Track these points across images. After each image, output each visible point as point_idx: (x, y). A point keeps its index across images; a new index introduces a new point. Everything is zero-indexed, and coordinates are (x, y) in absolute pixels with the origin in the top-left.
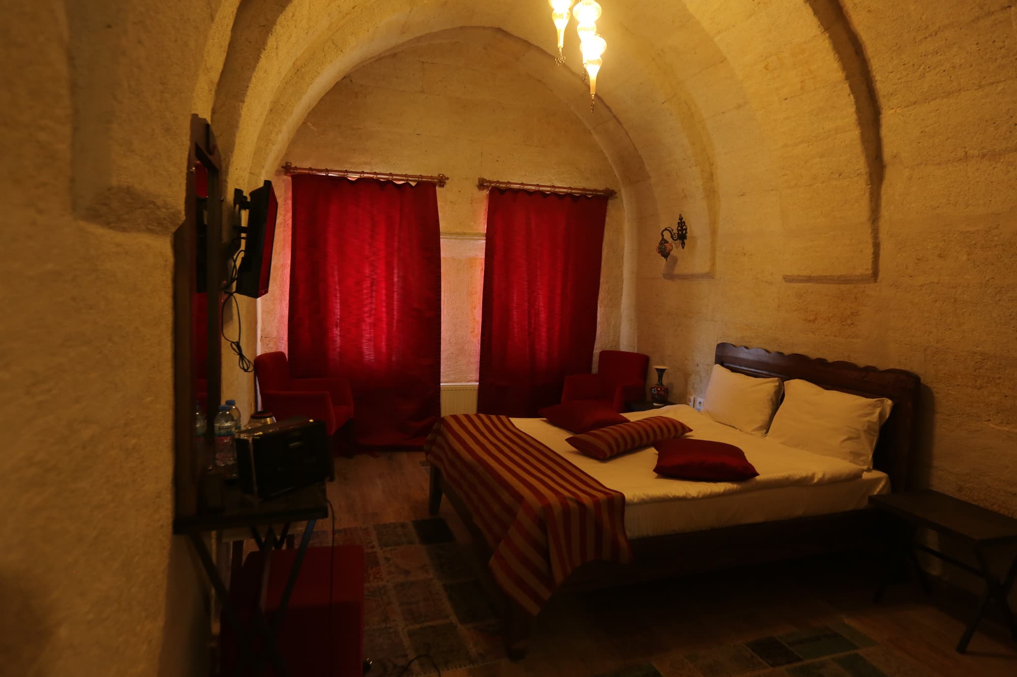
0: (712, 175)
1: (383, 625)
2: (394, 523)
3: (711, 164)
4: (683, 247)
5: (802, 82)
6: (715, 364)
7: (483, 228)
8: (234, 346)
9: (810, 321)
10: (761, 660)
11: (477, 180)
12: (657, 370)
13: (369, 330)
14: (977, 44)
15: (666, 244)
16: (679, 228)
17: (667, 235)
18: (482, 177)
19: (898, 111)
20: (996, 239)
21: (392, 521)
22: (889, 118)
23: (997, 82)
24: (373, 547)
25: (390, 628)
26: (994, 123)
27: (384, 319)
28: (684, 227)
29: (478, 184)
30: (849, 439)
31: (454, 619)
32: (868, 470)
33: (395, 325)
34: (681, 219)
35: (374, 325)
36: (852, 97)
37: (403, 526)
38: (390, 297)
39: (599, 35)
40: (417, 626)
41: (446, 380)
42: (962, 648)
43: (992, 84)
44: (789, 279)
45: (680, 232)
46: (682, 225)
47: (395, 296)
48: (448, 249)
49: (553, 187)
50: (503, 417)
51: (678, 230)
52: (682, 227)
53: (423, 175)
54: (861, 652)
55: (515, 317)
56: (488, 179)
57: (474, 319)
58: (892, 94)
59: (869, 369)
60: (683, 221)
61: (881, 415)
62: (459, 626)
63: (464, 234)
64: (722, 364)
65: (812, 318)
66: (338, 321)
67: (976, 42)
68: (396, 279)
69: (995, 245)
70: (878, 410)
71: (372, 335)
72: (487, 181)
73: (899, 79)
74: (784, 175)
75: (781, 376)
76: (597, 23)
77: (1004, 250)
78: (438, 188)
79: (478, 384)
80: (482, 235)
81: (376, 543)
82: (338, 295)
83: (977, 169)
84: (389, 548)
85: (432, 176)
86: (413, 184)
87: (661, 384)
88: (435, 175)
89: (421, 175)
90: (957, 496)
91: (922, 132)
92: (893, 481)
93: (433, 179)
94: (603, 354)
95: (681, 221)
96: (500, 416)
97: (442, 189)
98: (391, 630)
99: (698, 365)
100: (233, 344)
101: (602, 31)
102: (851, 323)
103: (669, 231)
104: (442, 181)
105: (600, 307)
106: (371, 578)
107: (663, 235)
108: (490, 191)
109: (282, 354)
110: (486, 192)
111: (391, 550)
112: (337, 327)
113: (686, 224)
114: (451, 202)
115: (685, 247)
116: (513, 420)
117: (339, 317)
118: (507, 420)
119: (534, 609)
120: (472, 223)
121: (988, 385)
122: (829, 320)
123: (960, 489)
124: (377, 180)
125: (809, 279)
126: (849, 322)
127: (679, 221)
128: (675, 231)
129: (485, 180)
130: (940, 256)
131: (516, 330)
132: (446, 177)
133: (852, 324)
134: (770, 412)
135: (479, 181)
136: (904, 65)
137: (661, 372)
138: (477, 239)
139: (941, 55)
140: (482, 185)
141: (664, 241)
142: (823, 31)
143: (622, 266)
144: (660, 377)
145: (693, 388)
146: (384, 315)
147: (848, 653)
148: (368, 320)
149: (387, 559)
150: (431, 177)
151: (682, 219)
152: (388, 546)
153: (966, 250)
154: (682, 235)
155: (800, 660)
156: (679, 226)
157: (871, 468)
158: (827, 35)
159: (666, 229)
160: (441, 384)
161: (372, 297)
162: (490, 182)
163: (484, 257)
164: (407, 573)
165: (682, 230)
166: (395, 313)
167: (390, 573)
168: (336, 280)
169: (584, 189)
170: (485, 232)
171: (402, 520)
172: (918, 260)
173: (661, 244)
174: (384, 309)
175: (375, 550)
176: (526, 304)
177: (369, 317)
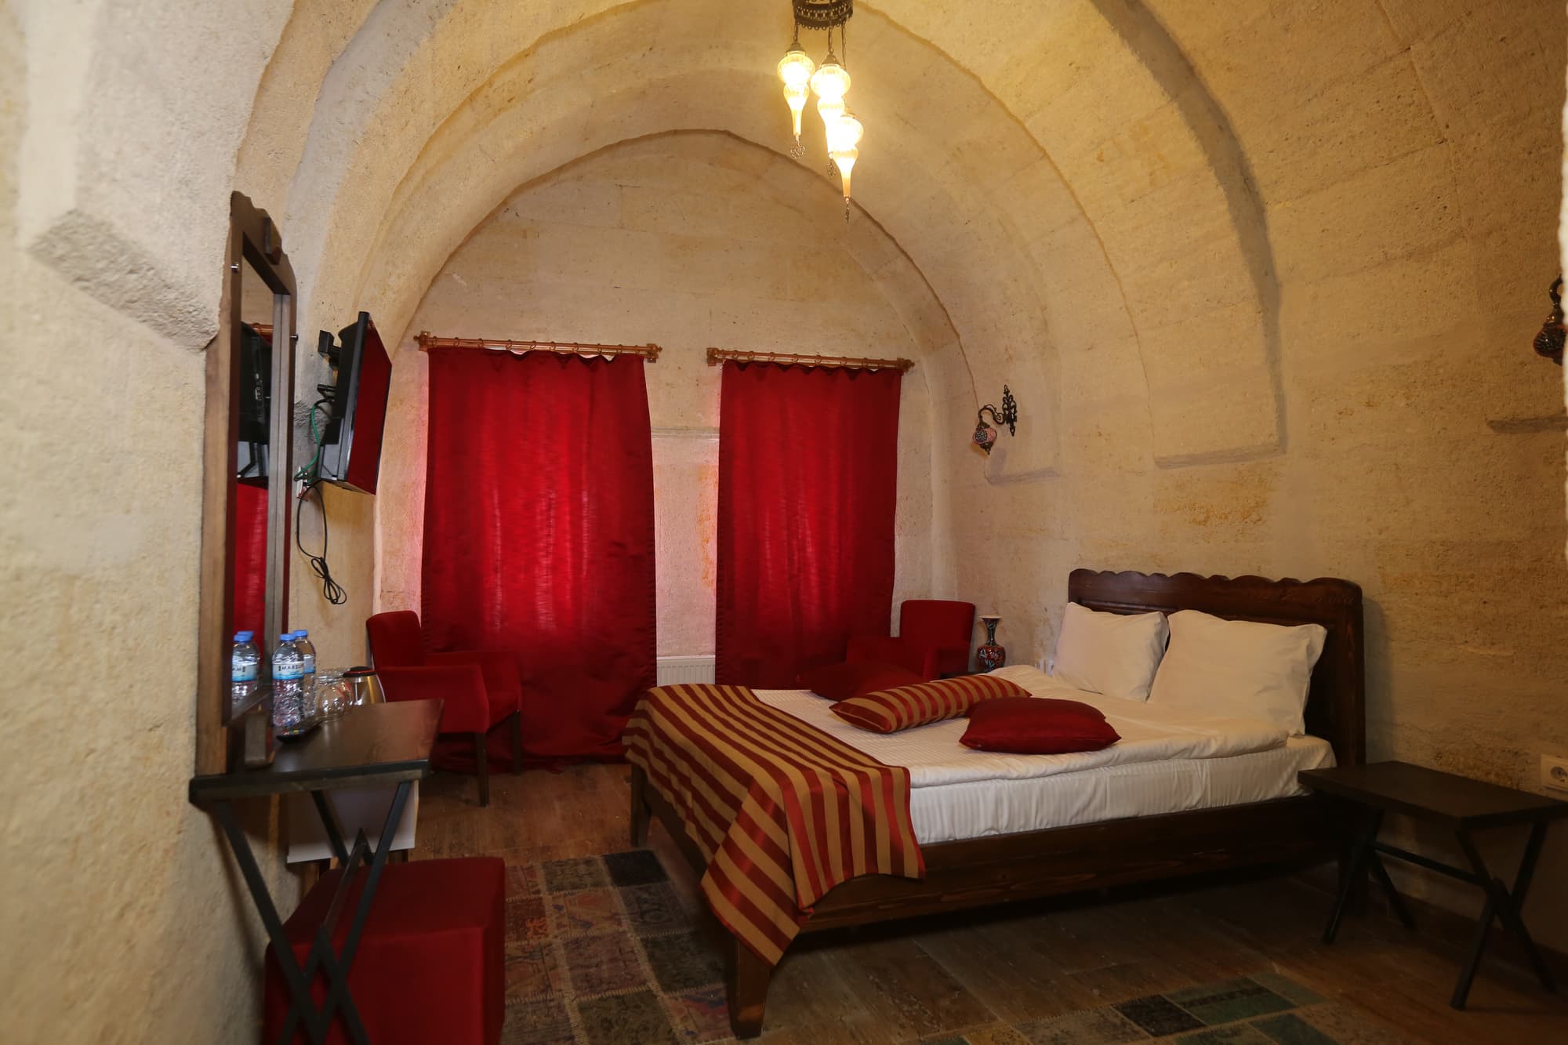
0: (1046, 323)
1: (541, 997)
2: (574, 860)
3: (1043, 309)
4: (1013, 435)
5: (1151, 174)
6: (1069, 602)
7: (715, 421)
8: (317, 565)
9: (1200, 523)
10: (1136, 1027)
11: (706, 352)
12: (985, 620)
13: (545, 577)
14: (1378, 102)
15: (986, 430)
16: (1006, 406)
17: (987, 418)
18: (712, 347)
19: (1289, 204)
20: (1441, 371)
21: (572, 856)
22: (1277, 214)
23: (1412, 152)
24: (538, 892)
25: (552, 1000)
26: (1417, 209)
27: (569, 559)
28: (1012, 404)
29: (706, 357)
30: (1266, 689)
31: (653, 985)
32: (1297, 735)
33: (585, 568)
34: (1007, 392)
35: (555, 568)
36: (1221, 189)
37: (588, 862)
38: (576, 525)
39: (852, 116)
40: (595, 997)
41: (665, 652)
42: (1460, 1002)
43: (1407, 154)
44: (1162, 463)
45: (1007, 412)
46: (1008, 400)
47: (585, 524)
48: (663, 452)
49: (819, 357)
50: (742, 689)
51: (1004, 409)
52: (1009, 404)
53: (623, 344)
54: (1298, 1013)
55: (768, 552)
56: (720, 349)
57: (707, 559)
58: (1276, 182)
59: (1287, 583)
60: (1010, 394)
61: (1310, 649)
62: (661, 994)
63: (688, 429)
64: (1079, 602)
65: (1202, 517)
66: (498, 563)
67: (1376, 100)
68: (585, 499)
69: (1442, 380)
70: (1305, 643)
71: (550, 584)
72: (719, 352)
73: (1283, 160)
74: (1142, 311)
75: (1164, 610)
76: (846, 97)
77: (1454, 386)
78: (645, 363)
79: (714, 656)
80: (715, 429)
81: (543, 887)
82: (498, 524)
83: (1404, 275)
84: (562, 893)
85: (636, 346)
86: (609, 358)
87: (994, 643)
88: (643, 344)
89: (620, 345)
90: (1435, 766)
91: (1323, 231)
92: (1338, 749)
93: (639, 351)
94: (907, 606)
95: (1007, 395)
96: (738, 687)
97: (652, 364)
98: (552, 1004)
99: (1046, 610)
100: (314, 561)
101: (852, 110)
102: (1258, 518)
103: (988, 409)
104: (653, 353)
105: (899, 535)
106: (530, 934)
107: (981, 417)
108: (724, 365)
109: (412, 614)
110: (719, 367)
111: (565, 895)
112: (496, 570)
113: (1014, 399)
114: (668, 384)
115: (1015, 433)
116: (756, 692)
117: (499, 558)
118: (747, 692)
119: (772, 953)
120: (699, 415)
121: (1458, 588)
122: (1226, 517)
123: (1439, 756)
124: (556, 354)
125: (1193, 460)
126: (1254, 517)
127: (1005, 396)
128: (1000, 410)
129: (717, 349)
130: (1369, 405)
131: (770, 572)
132: (659, 347)
133: (1259, 520)
134: (1152, 665)
135: (708, 352)
136: (1287, 139)
137: (992, 624)
138: (707, 437)
139: (1333, 122)
140: (712, 356)
141: (982, 425)
142: (1169, 99)
143: (929, 474)
144: (991, 633)
145: (1042, 645)
146: (569, 553)
147: (1277, 1014)
148: (545, 562)
149: (558, 908)
150: (636, 348)
151: (1009, 391)
152: (562, 890)
153: (1403, 392)
154: (1009, 417)
155: (1199, 1025)
156: (1005, 403)
157: (1303, 731)
158: (1175, 105)
159: (985, 408)
160: (658, 658)
161: (549, 526)
162: (725, 353)
163: (718, 464)
164: (587, 925)
165: (1009, 408)
166: (585, 550)
167: (559, 926)
168: (496, 501)
169: (866, 360)
170: (719, 426)
171: (588, 855)
172: (1340, 413)
173: (979, 429)
174: (568, 545)
175: (542, 895)
176: (785, 532)
177: (547, 556)
